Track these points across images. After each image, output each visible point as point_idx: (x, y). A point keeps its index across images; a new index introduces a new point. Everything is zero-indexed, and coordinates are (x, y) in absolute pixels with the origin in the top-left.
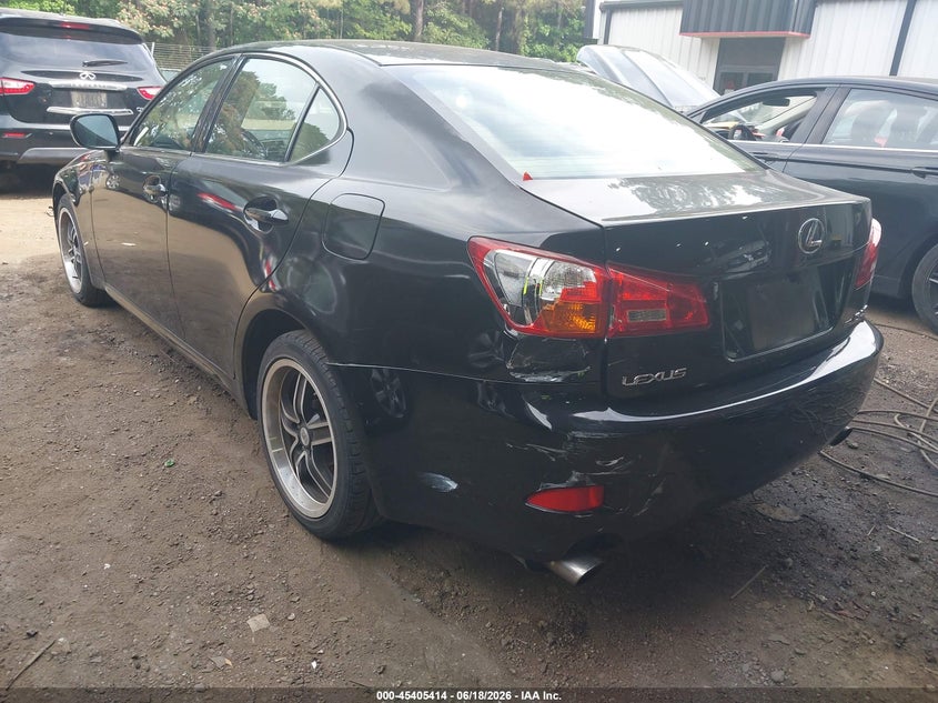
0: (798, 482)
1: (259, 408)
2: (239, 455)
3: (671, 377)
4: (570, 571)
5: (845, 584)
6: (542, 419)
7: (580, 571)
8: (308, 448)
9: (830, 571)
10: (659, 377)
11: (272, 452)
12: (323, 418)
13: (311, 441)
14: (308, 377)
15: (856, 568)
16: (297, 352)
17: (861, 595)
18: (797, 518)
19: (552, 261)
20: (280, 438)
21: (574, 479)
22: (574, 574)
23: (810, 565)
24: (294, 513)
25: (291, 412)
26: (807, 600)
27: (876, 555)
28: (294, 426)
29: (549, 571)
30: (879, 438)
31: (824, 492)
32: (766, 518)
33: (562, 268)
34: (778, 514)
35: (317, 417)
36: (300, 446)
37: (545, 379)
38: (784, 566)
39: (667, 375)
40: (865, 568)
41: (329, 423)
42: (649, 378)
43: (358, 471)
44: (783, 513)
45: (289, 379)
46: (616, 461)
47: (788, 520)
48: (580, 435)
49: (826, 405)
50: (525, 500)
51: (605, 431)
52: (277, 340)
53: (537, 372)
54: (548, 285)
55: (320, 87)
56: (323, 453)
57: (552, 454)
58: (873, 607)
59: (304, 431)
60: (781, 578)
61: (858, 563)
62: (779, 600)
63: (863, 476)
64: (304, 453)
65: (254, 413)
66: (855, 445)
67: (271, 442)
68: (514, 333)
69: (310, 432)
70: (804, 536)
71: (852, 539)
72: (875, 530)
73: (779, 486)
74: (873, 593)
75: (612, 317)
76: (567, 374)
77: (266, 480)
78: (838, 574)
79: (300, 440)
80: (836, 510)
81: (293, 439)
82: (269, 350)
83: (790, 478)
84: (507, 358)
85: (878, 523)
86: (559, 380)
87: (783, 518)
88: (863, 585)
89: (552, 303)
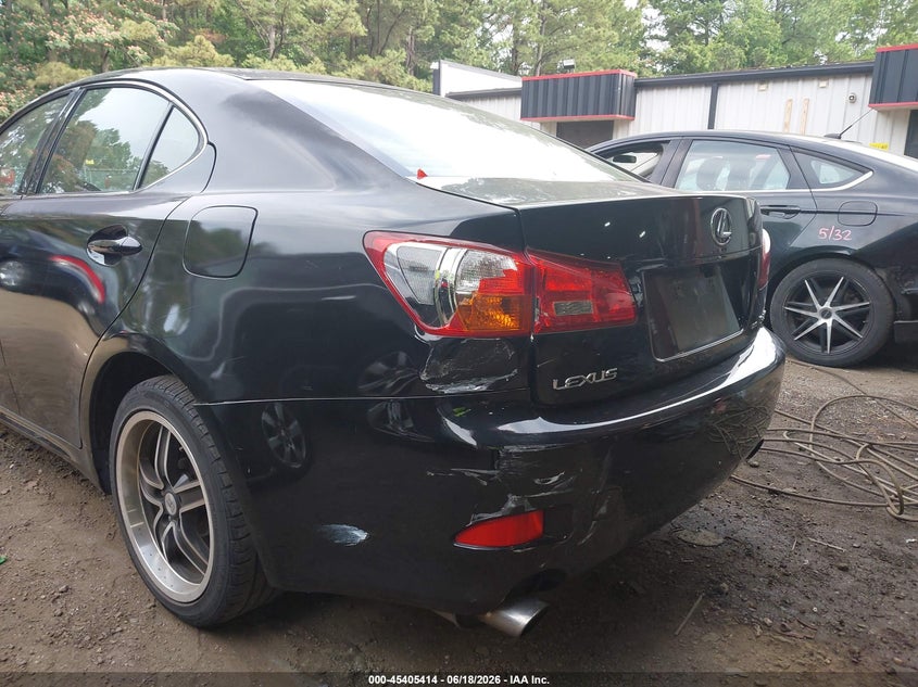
0: (713, 505)
1: (112, 479)
2: (90, 541)
3: (603, 379)
4: (511, 620)
5: (785, 603)
6: (465, 435)
7: (522, 619)
8: (176, 517)
9: (766, 591)
10: (591, 378)
11: (130, 527)
12: (193, 477)
13: (179, 508)
14: (172, 429)
15: (790, 585)
16: (158, 400)
17: (803, 612)
18: (721, 541)
19: (465, 250)
20: (139, 511)
21: (511, 505)
22: (517, 623)
23: (744, 588)
24: (162, 602)
25: (152, 477)
26: (751, 625)
27: (806, 569)
28: (157, 493)
29: (483, 625)
30: (775, 455)
31: (740, 512)
32: (691, 545)
33: (478, 257)
34: (700, 539)
35: (184, 478)
36: (165, 517)
37: (467, 388)
38: (720, 592)
39: (598, 377)
40: (799, 584)
41: (200, 482)
42: (581, 380)
43: (240, 535)
44: (706, 538)
45: (149, 435)
46: (555, 478)
47: (712, 544)
48: (514, 449)
49: (737, 425)
50: (453, 539)
51: (543, 444)
52: (132, 391)
53: (457, 382)
54: (462, 278)
55: (174, 106)
56: (195, 521)
57: (483, 477)
58: (818, 624)
59: (170, 498)
60: (720, 605)
61: (791, 579)
62: (724, 629)
63: (772, 492)
64: (172, 525)
65: (107, 487)
66: (756, 463)
67: (129, 514)
68: (428, 337)
69: (178, 497)
70: (731, 559)
71: (779, 556)
72: (798, 544)
73: (695, 512)
74: (815, 609)
75: (537, 310)
76: (492, 381)
77: (125, 566)
78: (776, 593)
79: (165, 509)
80: (754, 527)
81: (156, 509)
82: (123, 404)
83: (704, 503)
84: (420, 368)
85: (798, 536)
86: (484, 388)
87: (707, 543)
88: (802, 601)
89: (469, 297)
